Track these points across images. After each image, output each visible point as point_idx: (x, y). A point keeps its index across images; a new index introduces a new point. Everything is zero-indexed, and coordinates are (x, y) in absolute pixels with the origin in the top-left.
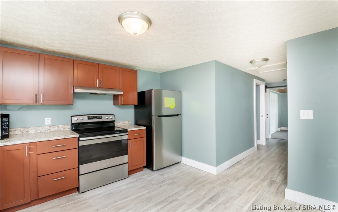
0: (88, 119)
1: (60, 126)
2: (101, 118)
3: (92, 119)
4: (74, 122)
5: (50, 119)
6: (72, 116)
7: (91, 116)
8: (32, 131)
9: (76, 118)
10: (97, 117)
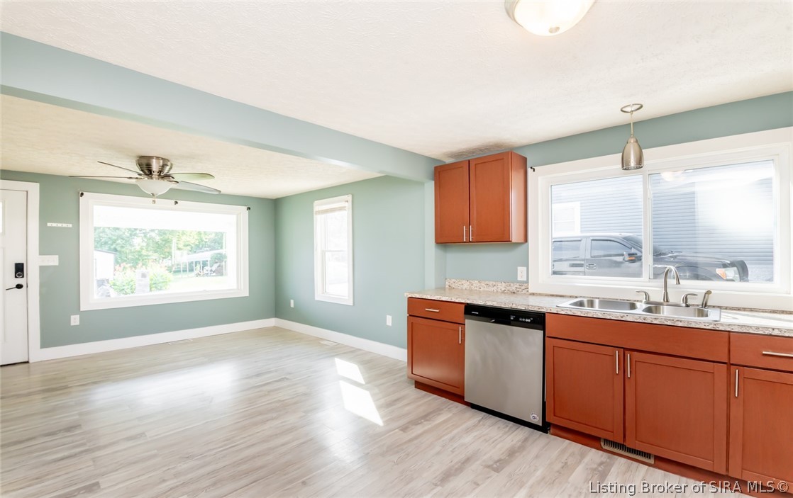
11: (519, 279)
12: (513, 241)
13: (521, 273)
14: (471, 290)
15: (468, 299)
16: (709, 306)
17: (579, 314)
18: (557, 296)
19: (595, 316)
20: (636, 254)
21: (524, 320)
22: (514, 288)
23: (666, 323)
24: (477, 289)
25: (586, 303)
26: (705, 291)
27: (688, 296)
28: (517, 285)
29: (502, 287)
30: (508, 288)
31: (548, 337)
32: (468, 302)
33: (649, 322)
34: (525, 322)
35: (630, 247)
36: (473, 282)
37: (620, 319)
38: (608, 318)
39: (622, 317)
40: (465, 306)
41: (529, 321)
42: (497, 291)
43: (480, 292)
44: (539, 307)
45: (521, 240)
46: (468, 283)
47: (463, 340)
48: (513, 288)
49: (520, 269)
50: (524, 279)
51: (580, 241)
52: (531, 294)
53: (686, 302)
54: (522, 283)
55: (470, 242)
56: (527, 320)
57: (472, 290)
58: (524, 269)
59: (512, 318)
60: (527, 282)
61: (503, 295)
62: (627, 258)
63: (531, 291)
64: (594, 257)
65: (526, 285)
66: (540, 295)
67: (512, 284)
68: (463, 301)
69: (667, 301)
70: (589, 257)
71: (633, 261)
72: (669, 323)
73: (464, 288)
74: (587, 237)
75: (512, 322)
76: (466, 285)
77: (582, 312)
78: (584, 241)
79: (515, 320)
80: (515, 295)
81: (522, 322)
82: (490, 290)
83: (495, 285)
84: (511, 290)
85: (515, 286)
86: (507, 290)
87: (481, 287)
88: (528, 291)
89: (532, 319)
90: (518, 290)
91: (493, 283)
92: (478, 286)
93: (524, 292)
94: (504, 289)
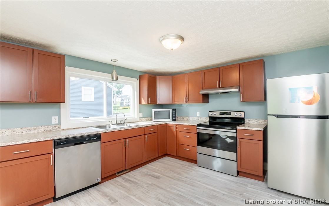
0: (220, 114)
1: (204, 118)
2: (230, 115)
3: (223, 114)
4: (210, 116)
5: (199, 112)
6: (210, 112)
7: (222, 112)
8: (191, 119)
9: (211, 113)
10: (227, 113)
11: (53, 123)
13: (55, 120)
21: (93, 139)
24: (20, 133)
27: (121, 121)
28: (53, 127)
30: (47, 129)
31: (102, 143)
32: (56, 138)
33: (131, 128)
36: (15, 129)
38: (122, 130)
40: (54, 142)
41: (95, 138)
42: (38, 132)
43: (23, 135)
44: (98, 132)
46: (10, 131)
48: (50, 128)
49: (54, 117)
50: (57, 122)
52: (62, 130)
53: (121, 123)
54: (56, 125)
56: (94, 139)
57: (14, 135)
58: (57, 117)
59: (87, 140)
63: (62, 128)
65: (59, 125)
66: (68, 129)
67: (49, 127)
68: (52, 139)
69: (117, 123)
76: (7, 132)
77: (114, 130)
79: (88, 140)
80: (52, 132)
81: (92, 140)
82: (31, 132)
83: (36, 129)
84: (49, 130)
85: (52, 127)
86: (45, 130)
87: (23, 132)
88: (60, 129)
89: (96, 137)
90: (53, 129)
91: (34, 127)
92: (20, 131)
93: (58, 129)
94: (43, 130)
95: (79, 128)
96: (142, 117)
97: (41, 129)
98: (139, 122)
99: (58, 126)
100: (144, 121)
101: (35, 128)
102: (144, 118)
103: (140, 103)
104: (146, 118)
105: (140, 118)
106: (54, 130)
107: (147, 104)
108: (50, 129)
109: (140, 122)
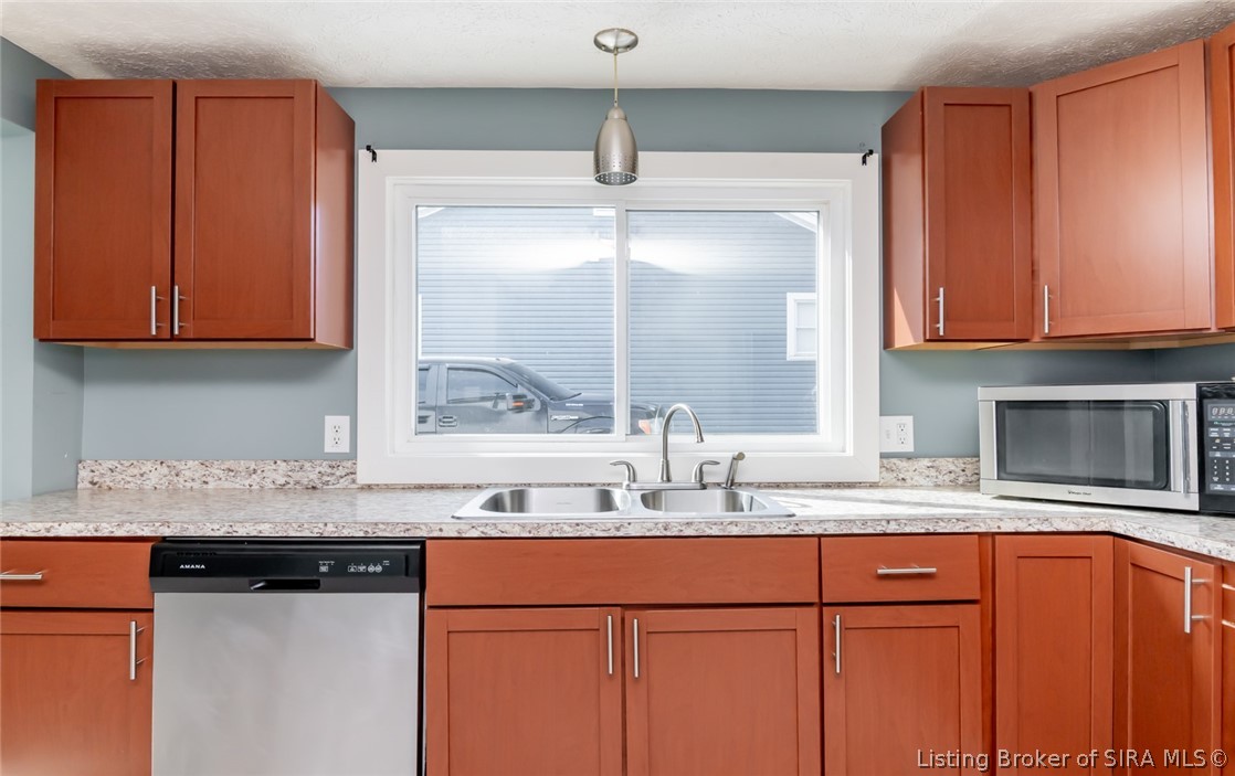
11: (329, 448)
12: (318, 340)
13: (335, 433)
14: (173, 491)
15: (166, 523)
16: (740, 485)
17: (517, 532)
18: (432, 487)
19: (555, 534)
20: (525, 396)
21: (362, 568)
22: (314, 476)
23: (709, 532)
24: (196, 485)
25: (508, 502)
26: (730, 455)
27: (705, 468)
28: (323, 467)
29: (278, 473)
30: (297, 476)
31: (431, 607)
32: (167, 532)
33: (675, 532)
34: (367, 573)
35: (514, 382)
36: (180, 465)
37: (613, 533)
38: (588, 535)
39: (618, 529)
40: (154, 551)
41: (379, 569)
42: (263, 489)
43: (206, 495)
44: (408, 526)
45: (338, 342)
46: (165, 470)
47: (145, 664)
48: (311, 474)
49: (330, 421)
50: (345, 448)
51: (427, 370)
52: (362, 488)
53: (701, 479)
54: (336, 460)
55: (173, 338)
56: (371, 569)
57: (176, 490)
58: (345, 421)
59: (324, 569)
60: (352, 455)
61: (282, 497)
62: (512, 404)
63: (362, 479)
64: (455, 401)
65: (349, 464)
66: (389, 488)
67: (307, 465)
68: (147, 532)
69: (669, 480)
70: (443, 402)
71: (519, 410)
72: (715, 531)
73: (148, 485)
74: (439, 363)
75: (322, 580)
76: (156, 475)
77: (523, 526)
78: (434, 370)
79: (333, 573)
80: (317, 494)
82: (237, 486)
83: (255, 471)
84: (305, 481)
85: (318, 469)
86: (292, 483)
87: (209, 479)
88: (354, 481)
89: (387, 563)
90: (326, 478)
91: (248, 463)
92: (197, 476)
93: (344, 483)
94: (282, 481)
95: (443, 487)
96: (909, 448)
97: (274, 476)
98: (873, 485)
99: (344, 464)
100: (923, 481)
101: (253, 466)
102: (926, 462)
103: (887, 340)
104: (947, 464)
105: (883, 456)
106: (327, 483)
107: (921, 342)
108: (311, 477)
109: (893, 486)
